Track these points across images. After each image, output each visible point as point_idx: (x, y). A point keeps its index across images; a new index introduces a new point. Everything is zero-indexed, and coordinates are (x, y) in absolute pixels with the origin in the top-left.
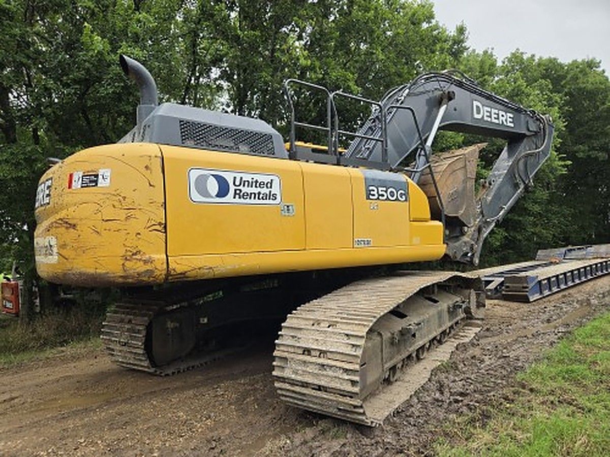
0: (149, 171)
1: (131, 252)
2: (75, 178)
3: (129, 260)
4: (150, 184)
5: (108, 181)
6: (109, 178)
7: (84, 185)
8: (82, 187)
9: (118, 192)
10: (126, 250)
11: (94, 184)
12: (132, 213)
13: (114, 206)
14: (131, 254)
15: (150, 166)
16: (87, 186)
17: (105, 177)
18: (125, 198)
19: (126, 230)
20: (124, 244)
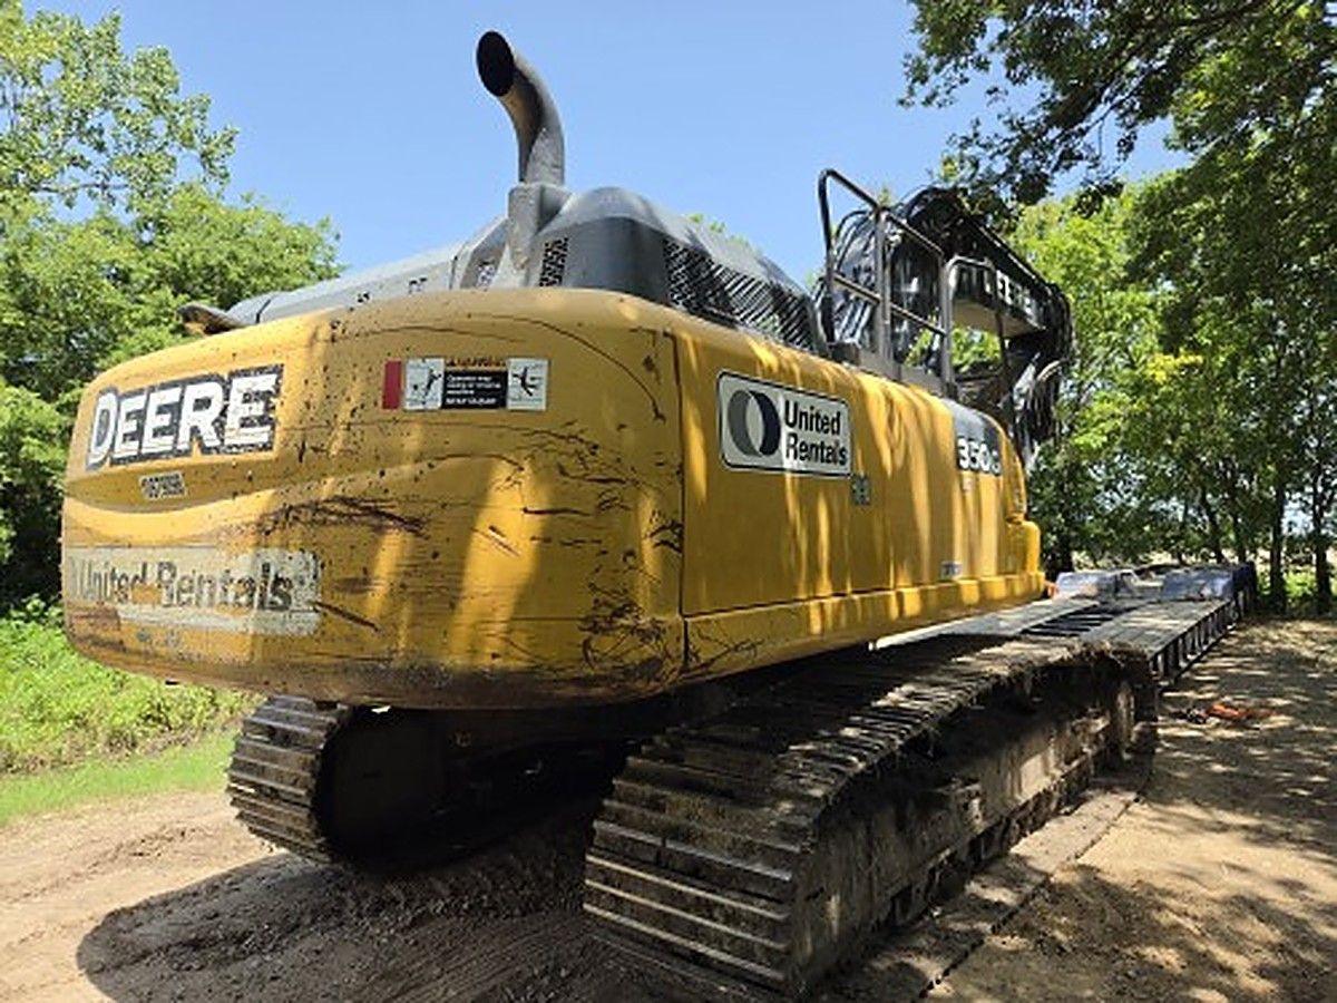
0: (653, 375)
1: (610, 606)
2: (415, 374)
3: (604, 631)
4: (656, 411)
5: (542, 392)
6: (543, 388)
7: (449, 401)
8: (445, 406)
9: (576, 428)
10: (596, 601)
11: (492, 401)
12: (615, 494)
13: (563, 472)
14: (609, 612)
15: (654, 361)
16: (466, 406)
17: (528, 381)
18: (596, 447)
19: (599, 542)
20: (591, 585)
